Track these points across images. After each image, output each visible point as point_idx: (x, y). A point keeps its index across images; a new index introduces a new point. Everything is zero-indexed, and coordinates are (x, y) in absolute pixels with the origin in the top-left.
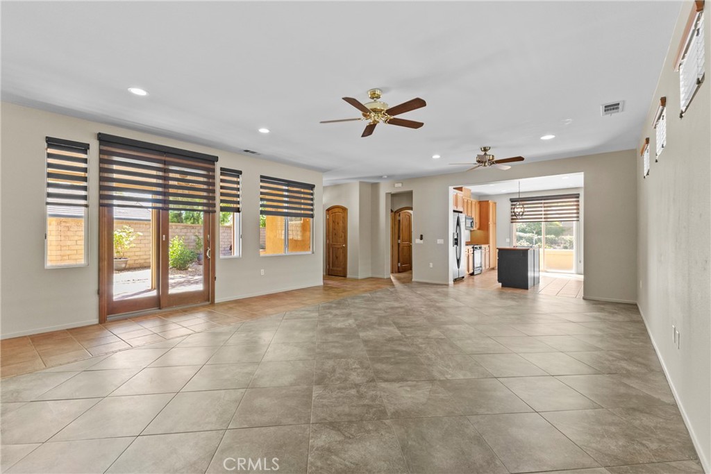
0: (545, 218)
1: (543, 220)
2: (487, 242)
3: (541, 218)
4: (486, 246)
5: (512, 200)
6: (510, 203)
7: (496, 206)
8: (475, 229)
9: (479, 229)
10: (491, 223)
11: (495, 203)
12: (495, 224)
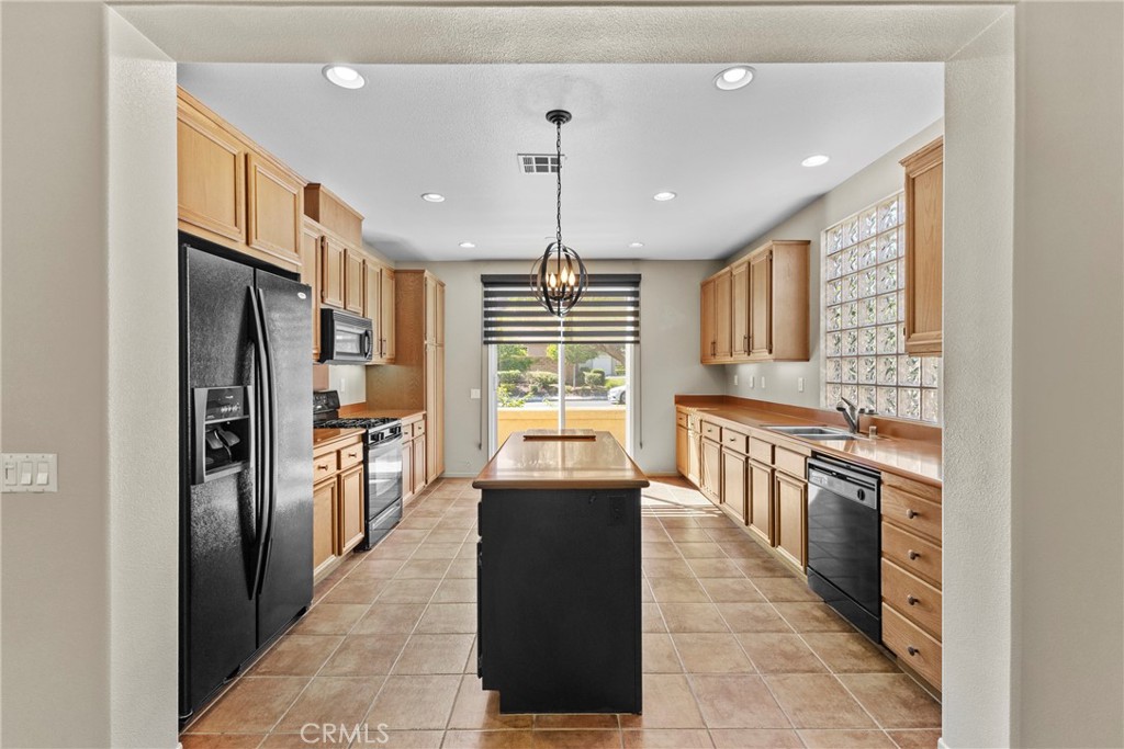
0: (566, 334)
1: (562, 339)
2: (417, 403)
3: (557, 334)
4: (417, 417)
5: (488, 281)
6: (479, 289)
7: (443, 292)
8: (376, 360)
9: (395, 360)
10: (430, 342)
11: (442, 285)
12: (442, 345)
